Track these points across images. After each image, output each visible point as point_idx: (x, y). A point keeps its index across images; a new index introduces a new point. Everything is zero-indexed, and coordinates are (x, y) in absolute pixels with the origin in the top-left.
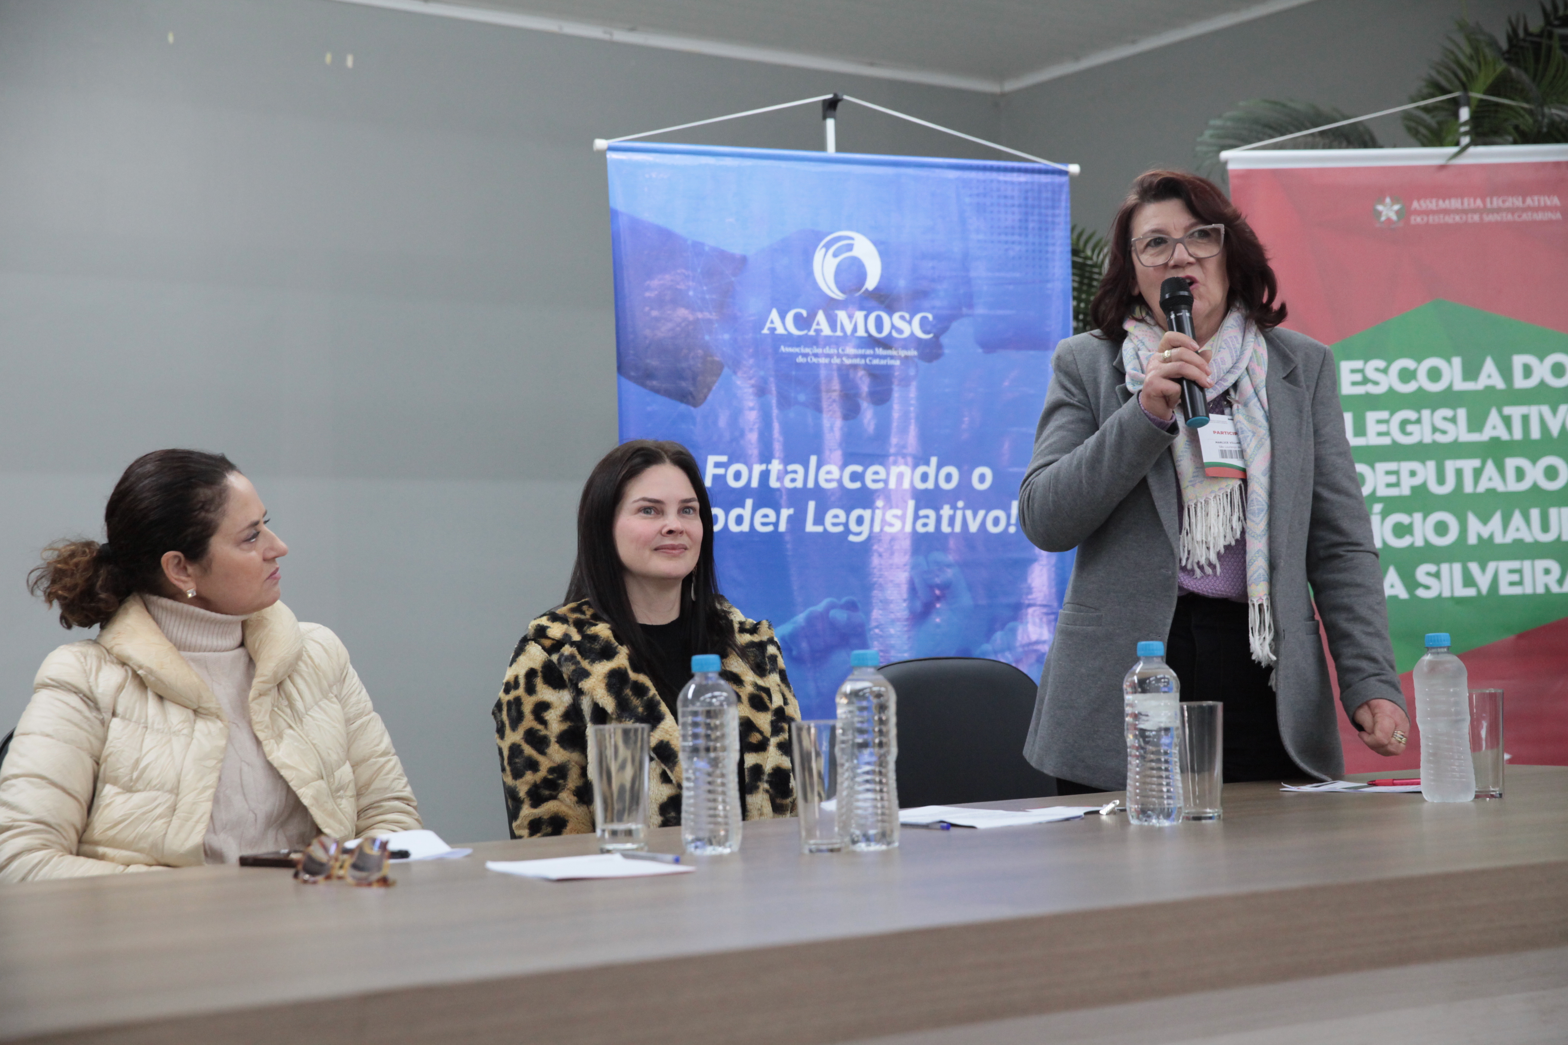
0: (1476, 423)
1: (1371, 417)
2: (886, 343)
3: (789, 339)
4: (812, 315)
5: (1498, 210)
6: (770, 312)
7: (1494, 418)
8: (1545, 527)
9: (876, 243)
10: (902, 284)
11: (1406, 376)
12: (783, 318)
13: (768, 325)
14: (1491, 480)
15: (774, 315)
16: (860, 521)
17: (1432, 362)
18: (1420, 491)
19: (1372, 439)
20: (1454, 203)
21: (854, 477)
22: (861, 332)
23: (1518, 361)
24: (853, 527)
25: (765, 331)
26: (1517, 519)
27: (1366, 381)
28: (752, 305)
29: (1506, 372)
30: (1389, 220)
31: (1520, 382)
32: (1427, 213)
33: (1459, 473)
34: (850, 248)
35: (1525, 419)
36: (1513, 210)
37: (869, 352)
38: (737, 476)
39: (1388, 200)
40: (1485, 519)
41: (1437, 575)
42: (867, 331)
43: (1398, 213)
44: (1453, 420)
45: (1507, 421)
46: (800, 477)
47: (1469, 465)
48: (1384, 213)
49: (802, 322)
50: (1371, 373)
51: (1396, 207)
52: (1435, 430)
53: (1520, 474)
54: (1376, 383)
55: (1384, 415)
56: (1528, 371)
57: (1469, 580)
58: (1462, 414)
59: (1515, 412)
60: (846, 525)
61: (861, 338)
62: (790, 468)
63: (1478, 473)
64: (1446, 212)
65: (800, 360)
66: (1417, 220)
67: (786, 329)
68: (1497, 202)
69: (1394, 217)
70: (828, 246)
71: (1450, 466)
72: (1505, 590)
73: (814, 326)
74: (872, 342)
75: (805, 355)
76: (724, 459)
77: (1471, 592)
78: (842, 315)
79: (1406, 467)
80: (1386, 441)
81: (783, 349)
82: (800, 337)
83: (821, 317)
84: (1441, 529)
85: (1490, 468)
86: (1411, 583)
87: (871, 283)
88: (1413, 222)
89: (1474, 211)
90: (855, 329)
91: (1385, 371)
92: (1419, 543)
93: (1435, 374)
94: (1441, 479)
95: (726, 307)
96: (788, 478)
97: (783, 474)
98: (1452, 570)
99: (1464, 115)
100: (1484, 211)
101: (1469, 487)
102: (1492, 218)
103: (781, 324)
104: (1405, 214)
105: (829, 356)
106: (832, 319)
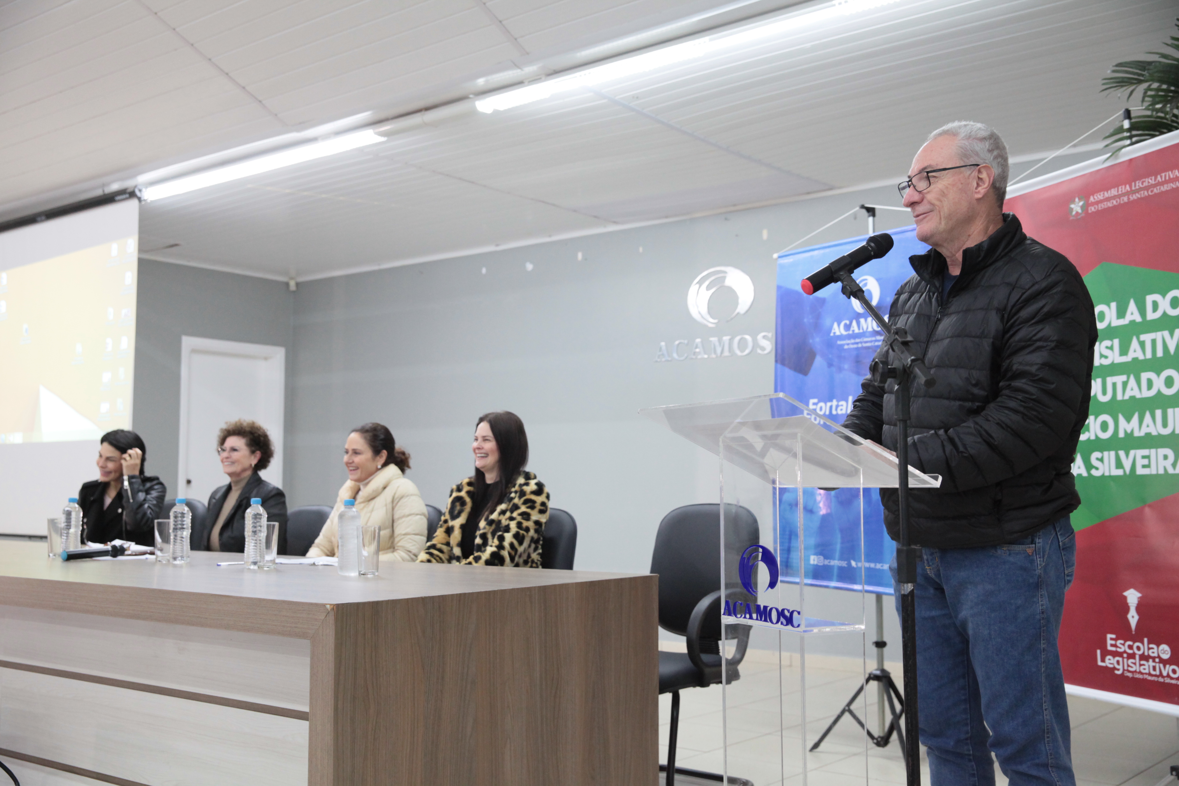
0: (1124, 349)
3: (841, 337)
4: (851, 323)
5: (1138, 191)
6: (833, 324)
7: (1135, 344)
8: (1165, 425)
9: (878, 280)
12: (839, 325)
13: (833, 331)
14: (1133, 390)
15: (835, 325)
20: (1114, 192)
22: (870, 329)
23: (1150, 299)
25: (832, 334)
26: (1149, 418)
28: (827, 321)
29: (1142, 310)
30: (1077, 213)
31: (1151, 316)
32: (1098, 203)
33: (1114, 385)
34: (866, 285)
35: (1154, 342)
36: (1148, 188)
37: (874, 339)
38: (821, 409)
39: (1077, 200)
40: (1128, 419)
41: (1101, 460)
42: (873, 328)
43: (1082, 207)
44: (1111, 348)
45: (1142, 344)
46: (844, 408)
47: (1120, 379)
48: (1074, 209)
49: (848, 327)
51: (1081, 203)
53: (1151, 384)
56: (1156, 306)
57: (1119, 464)
58: (1116, 343)
59: (1147, 338)
61: (870, 332)
62: (841, 403)
63: (1125, 384)
64: (1108, 199)
65: (846, 347)
66: (1092, 209)
67: (840, 332)
68: (1139, 184)
69: (1080, 211)
71: (1110, 381)
72: (1140, 471)
73: (852, 329)
75: (848, 344)
76: (815, 401)
77: (1120, 472)
81: (839, 342)
82: (846, 335)
83: (854, 323)
84: (1104, 427)
85: (1133, 382)
86: (1089, 466)
87: (875, 302)
88: (1090, 212)
89: (1123, 195)
90: (867, 328)
92: (1093, 437)
93: (1101, 316)
94: (1105, 391)
95: (817, 326)
96: (839, 408)
97: (837, 406)
98: (1110, 456)
99: (1126, 126)
100: (1130, 193)
101: (1120, 397)
102: (1137, 196)
103: (838, 330)
104: (1086, 206)
105: (857, 343)
106: (858, 324)
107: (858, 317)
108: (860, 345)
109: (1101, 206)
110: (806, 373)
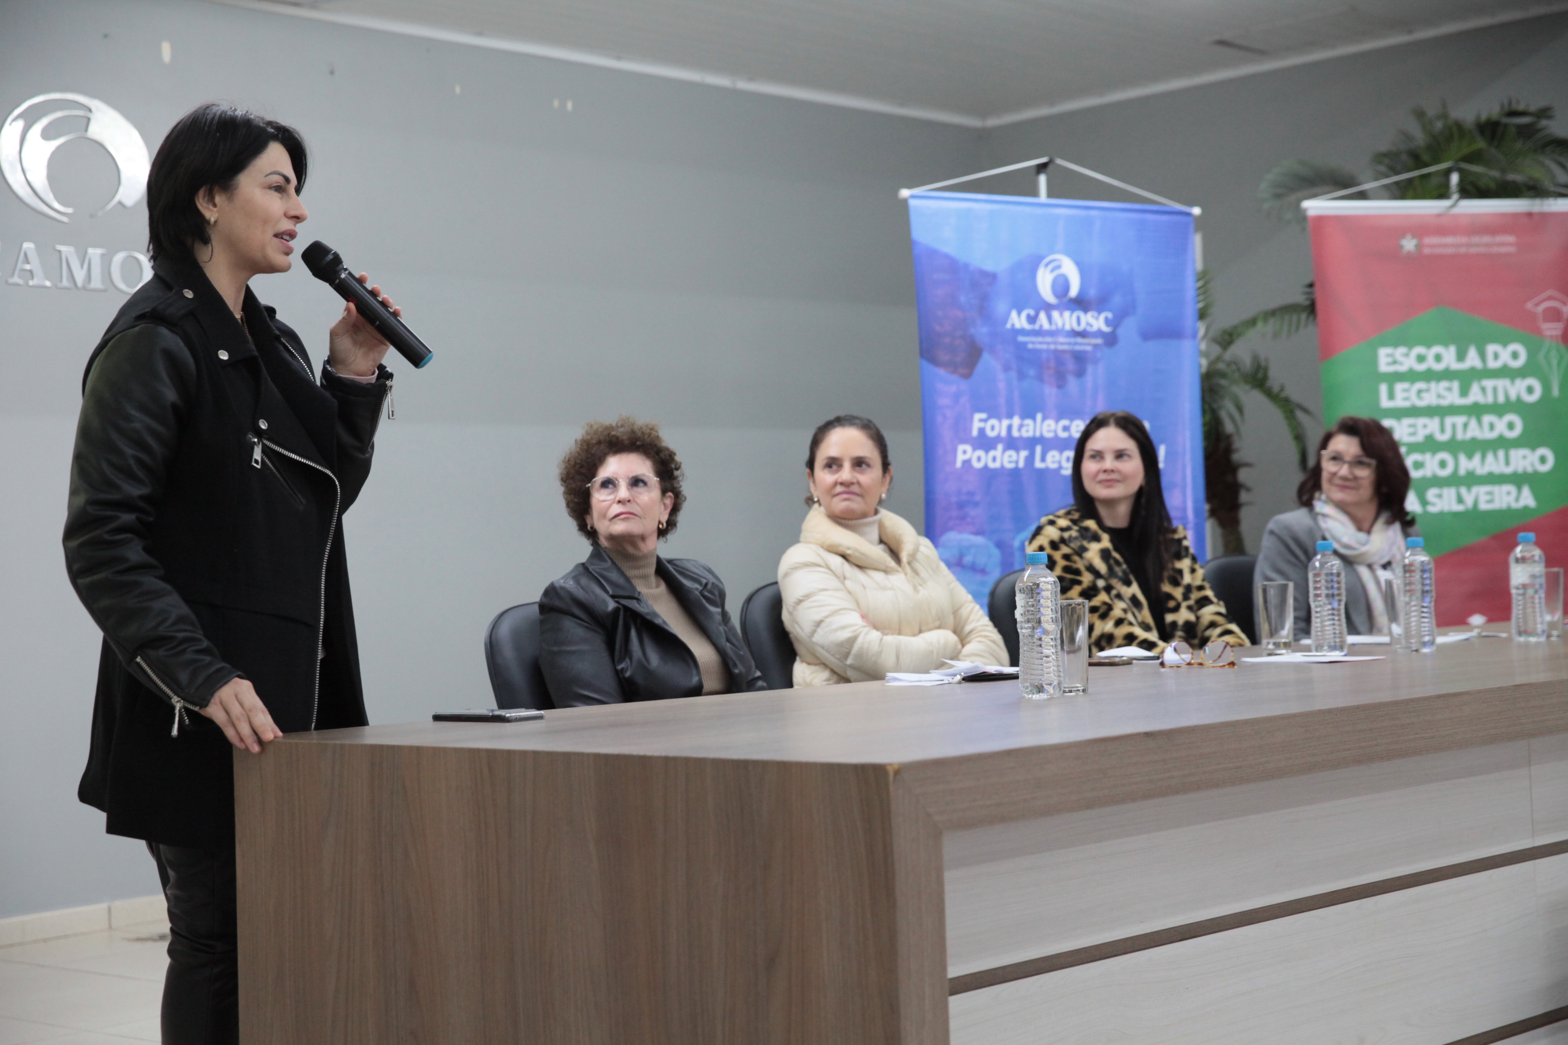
0: (1464, 391)
1: (1399, 387)
2: (1083, 334)
3: (1023, 332)
4: (1037, 315)
5: (1477, 245)
6: (1011, 312)
7: (1475, 388)
8: (1507, 463)
10: (1092, 293)
11: (1421, 359)
12: (1019, 316)
13: (1010, 321)
14: (1474, 431)
15: (1014, 314)
17: (1437, 349)
18: (1430, 438)
19: (1400, 402)
20: (1449, 240)
21: (1066, 429)
22: (1068, 327)
23: (1491, 348)
25: (1009, 326)
26: (1490, 457)
27: (1395, 362)
28: (1000, 306)
29: (1482, 355)
30: (1409, 251)
31: (1492, 364)
32: (1434, 246)
33: (1454, 426)
34: (1059, 267)
35: (1495, 390)
36: (1486, 245)
38: (993, 428)
39: (1409, 237)
40: (1470, 456)
41: (1440, 496)
42: (1072, 326)
43: (1415, 246)
44: (1449, 389)
45: (1483, 390)
46: (1031, 428)
47: (1460, 420)
48: (1406, 246)
49: (1032, 320)
50: (1399, 357)
51: (1414, 242)
52: (1439, 396)
53: (1492, 427)
54: (1401, 364)
55: (1405, 385)
56: (1496, 356)
57: (1460, 500)
58: (1456, 385)
59: (1489, 383)
60: (1060, 462)
61: (1067, 331)
62: (1025, 422)
63: (1465, 426)
64: (1445, 246)
65: (1030, 346)
66: (1427, 251)
67: (1021, 324)
68: (1476, 239)
69: (1412, 249)
70: (1047, 265)
71: (1449, 421)
72: (1483, 506)
73: (1039, 323)
75: (1033, 343)
76: (983, 416)
77: (1461, 508)
78: (1055, 314)
79: (1421, 421)
80: (1407, 404)
81: (1019, 339)
82: (1030, 330)
83: (1042, 316)
84: (1443, 464)
85: (1473, 423)
86: (1424, 502)
87: (1074, 292)
88: (1424, 253)
89: (1463, 245)
90: (1064, 325)
91: (1407, 355)
92: (1430, 474)
93: (1438, 358)
94: (1443, 430)
95: (984, 309)
96: (1024, 430)
97: (1021, 427)
98: (1450, 493)
99: (1455, 178)
100: (1468, 245)
101: (1460, 436)
102: (1473, 250)
103: (1018, 320)
104: (1419, 247)
105: (1048, 343)
106: (1050, 318)
107: (1048, 308)
108: (1052, 347)
109: (1438, 251)
110: (967, 376)
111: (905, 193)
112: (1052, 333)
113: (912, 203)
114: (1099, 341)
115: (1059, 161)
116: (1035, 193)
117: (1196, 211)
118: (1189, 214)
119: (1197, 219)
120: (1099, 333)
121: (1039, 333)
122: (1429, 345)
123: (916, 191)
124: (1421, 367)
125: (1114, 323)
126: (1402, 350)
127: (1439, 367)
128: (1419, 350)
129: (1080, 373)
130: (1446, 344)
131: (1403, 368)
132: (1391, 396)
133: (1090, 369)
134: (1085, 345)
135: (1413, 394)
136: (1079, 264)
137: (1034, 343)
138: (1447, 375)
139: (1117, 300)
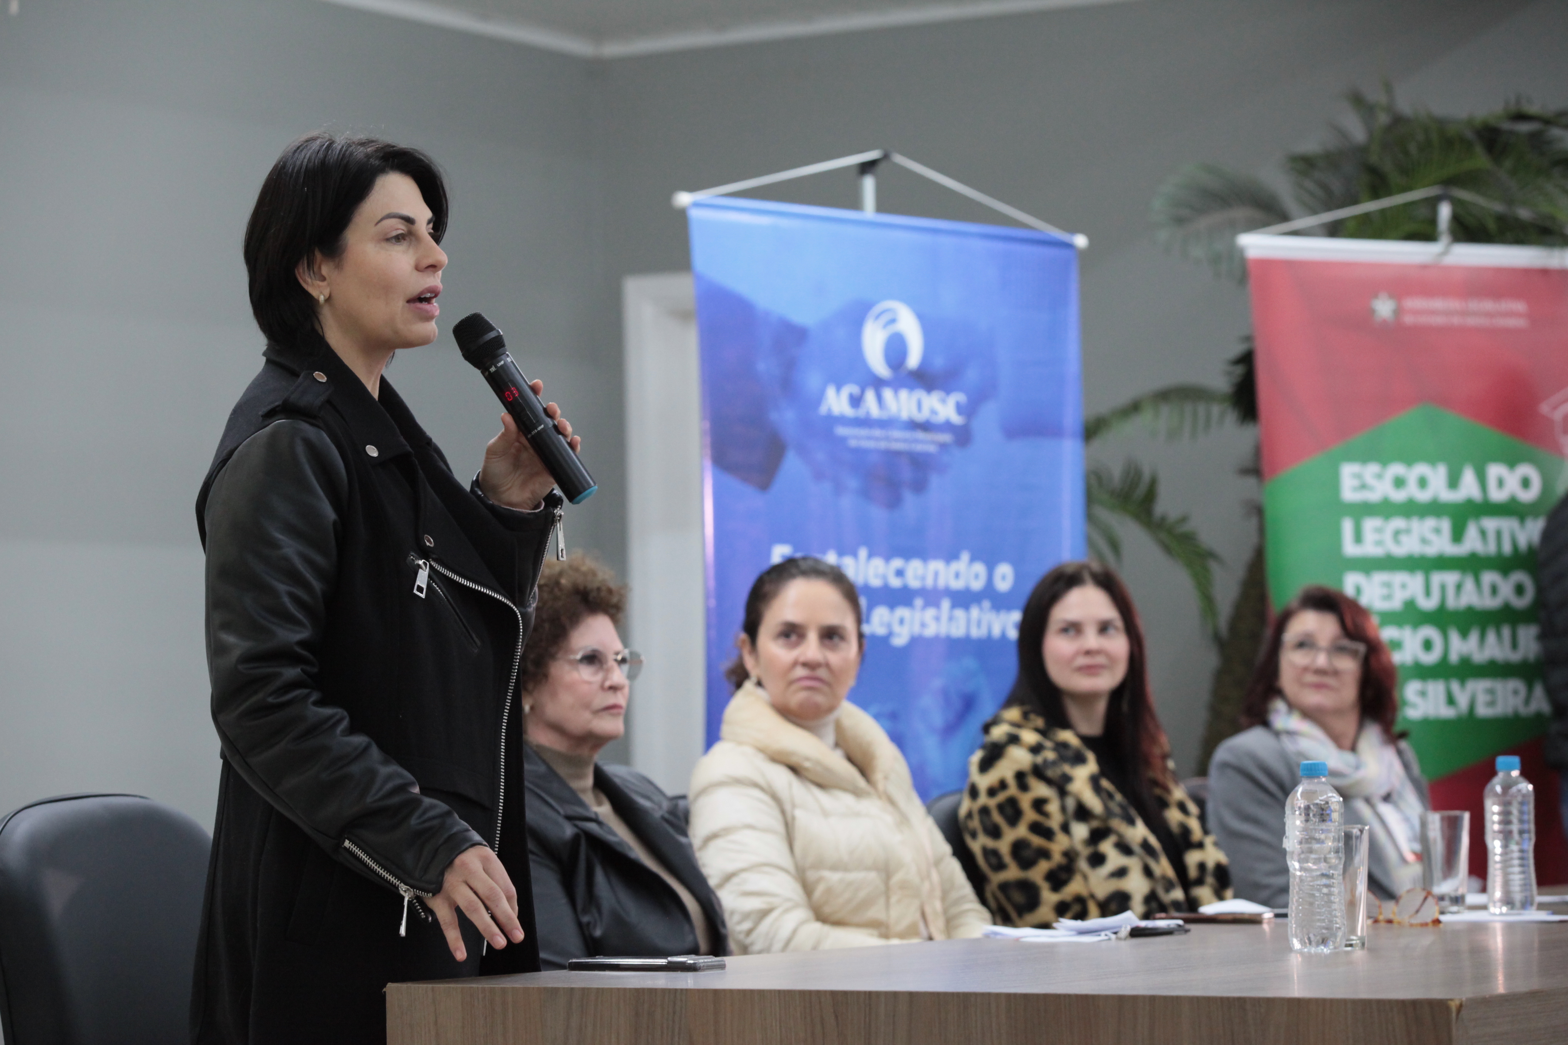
0: (1458, 535)
1: (1370, 524)
2: (925, 426)
3: (843, 420)
4: (862, 394)
5: (1475, 314)
6: (827, 389)
7: (1472, 531)
10: (939, 362)
11: (1399, 483)
12: (838, 395)
13: (826, 403)
14: (1471, 596)
15: (831, 392)
16: (902, 621)
17: (1421, 469)
18: (1410, 605)
19: (1370, 548)
20: (1438, 304)
21: (900, 573)
22: (905, 415)
23: (1494, 471)
24: (897, 628)
25: (823, 410)
26: (1491, 637)
27: (1363, 487)
28: (812, 379)
29: (1483, 482)
30: (1384, 318)
31: (1497, 495)
32: (1417, 312)
33: (1443, 588)
34: (893, 321)
35: (1499, 534)
36: (1489, 315)
37: (911, 436)
39: (1384, 297)
41: (1423, 694)
42: (909, 413)
43: (1392, 310)
44: (1437, 531)
45: (1483, 533)
47: (1451, 578)
48: (1380, 311)
49: (856, 401)
50: (1369, 479)
51: (1391, 304)
52: (1424, 541)
53: (1494, 590)
54: (1372, 489)
55: (1378, 522)
56: (1501, 483)
57: (1451, 701)
58: (1446, 525)
59: (1491, 524)
60: (890, 626)
61: (904, 421)
62: (844, 561)
63: (1459, 587)
64: (1433, 312)
65: (852, 443)
66: (1408, 320)
67: (841, 408)
68: (1474, 305)
69: (1389, 315)
70: (877, 317)
71: (1437, 578)
72: (1482, 711)
73: (866, 407)
74: (914, 425)
76: (787, 549)
77: (1452, 713)
78: (888, 394)
79: (1399, 578)
80: (1379, 551)
81: (837, 431)
82: (852, 417)
83: (870, 396)
84: (1428, 645)
85: (1469, 585)
87: (914, 360)
88: (1405, 321)
89: (1455, 313)
90: (899, 412)
91: (1379, 476)
92: (1409, 659)
93: (1423, 483)
94: (1428, 593)
95: (789, 382)
98: (1436, 689)
99: (1445, 211)
100: (1464, 313)
101: (1452, 603)
102: (1472, 321)
103: (836, 402)
104: (1398, 312)
105: (877, 439)
106: (879, 398)
107: (878, 383)
108: (883, 445)
109: (1423, 320)
110: (764, 486)
111: (684, 199)
112: (885, 424)
113: (695, 214)
114: (946, 438)
115: (899, 159)
116: (855, 203)
117: (1081, 241)
118: (1069, 246)
119: (1083, 255)
120: (947, 426)
121: (866, 422)
122: (1409, 461)
123: (701, 196)
124: (1399, 496)
125: (967, 410)
126: (1372, 469)
127: (1423, 496)
128: (1397, 469)
129: (919, 486)
130: (1432, 461)
131: (1373, 497)
132: (1358, 538)
133: (935, 481)
134: (925, 444)
135: (1388, 537)
136: (922, 318)
137: (857, 438)
138: (1434, 509)
139: (972, 375)
